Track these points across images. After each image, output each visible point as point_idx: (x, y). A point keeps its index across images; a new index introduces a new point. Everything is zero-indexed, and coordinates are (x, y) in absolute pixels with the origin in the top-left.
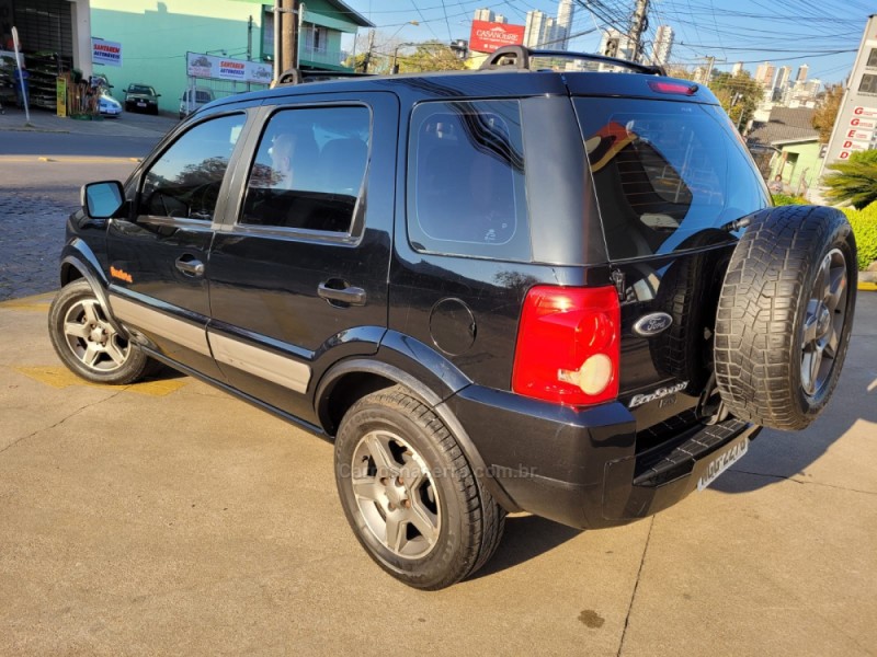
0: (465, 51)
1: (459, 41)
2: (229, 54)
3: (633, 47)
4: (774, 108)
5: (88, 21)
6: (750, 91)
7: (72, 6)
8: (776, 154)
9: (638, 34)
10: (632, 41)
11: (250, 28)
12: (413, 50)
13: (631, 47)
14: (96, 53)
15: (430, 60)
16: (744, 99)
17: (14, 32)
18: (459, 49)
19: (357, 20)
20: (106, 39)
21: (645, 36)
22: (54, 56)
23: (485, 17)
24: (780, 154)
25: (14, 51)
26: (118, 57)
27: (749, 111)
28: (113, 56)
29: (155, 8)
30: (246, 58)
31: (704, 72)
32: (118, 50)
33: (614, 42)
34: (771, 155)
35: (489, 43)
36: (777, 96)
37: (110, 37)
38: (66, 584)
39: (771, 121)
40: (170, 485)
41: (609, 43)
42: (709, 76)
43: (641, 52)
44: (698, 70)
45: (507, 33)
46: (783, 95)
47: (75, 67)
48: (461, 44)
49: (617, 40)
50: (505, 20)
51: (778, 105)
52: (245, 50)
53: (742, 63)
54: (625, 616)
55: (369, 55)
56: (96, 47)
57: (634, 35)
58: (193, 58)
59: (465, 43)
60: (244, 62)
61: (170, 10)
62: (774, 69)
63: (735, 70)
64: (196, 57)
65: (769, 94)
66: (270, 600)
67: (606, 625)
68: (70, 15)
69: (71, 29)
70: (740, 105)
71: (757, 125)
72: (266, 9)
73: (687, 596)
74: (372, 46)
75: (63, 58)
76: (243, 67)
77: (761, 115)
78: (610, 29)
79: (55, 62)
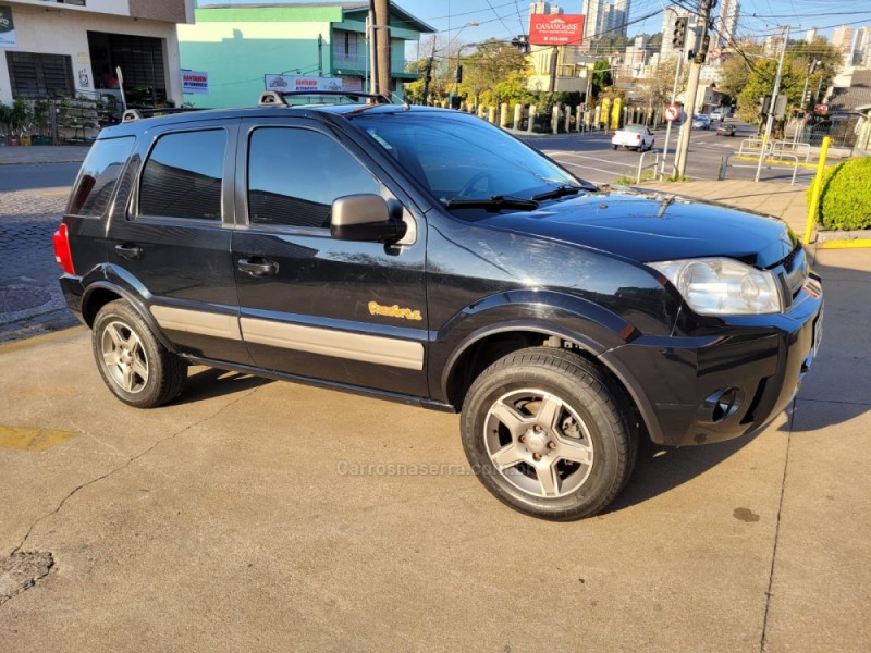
0: (526, 45)
1: (520, 36)
2: (302, 72)
3: (702, 24)
4: (855, 71)
5: (177, 54)
6: (829, 57)
7: (163, 42)
8: (861, 119)
9: (708, 11)
10: (701, 19)
11: (320, 46)
12: (473, 50)
13: (700, 24)
14: (186, 84)
15: (490, 58)
16: (823, 66)
17: (119, 71)
18: (521, 45)
19: (418, 27)
20: (193, 70)
21: (714, 12)
22: (150, 90)
23: (540, 10)
24: (866, 119)
25: (119, 89)
26: (205, 85)
27: (829, 77)
28: (199, 85)
29: (231, 36)
30: (317, 73)
31: (776, 42)
32: (205, 79)
33: (682, 21)
34: (855, 121)
35: (549, 35)
36: (857, 59)
37: (197, 68)
38: (308, 500)
39: (853, 86)
40: (361, 433)
41: (677, 24)
42: (783, 45)
43: (711, 28)
44: (769, 40)
45: (566, 24)
46: (864, 57)
47: (168, 98)
48: (522, 40)
49: (686, 19)
50: (561, 11)
51: (859, 68)
52: (317, 67)
53: (816, 29)
54: (777, 513)
55: (432, 59)
56: (186, 78)
57: (703, 12)
58: (270, 79)
59: (526, 38)
60: (317, 79)
61: (245, 36)
62: (852, 31)
63: (809, 37)
64: (273, 79)
65: (849, 57)
66: (471, 507)
67: (762, 519)
68: (161, 51)
69: (162, 64)
70: (819, 73)
71: (838, 91)
72: (334, 26)
73: (830, 498)
74: (434, 51)
75: (158, 91)
76: (315, 83)
77: (842, 80)
78: (677, 8)
79: (151, 95)
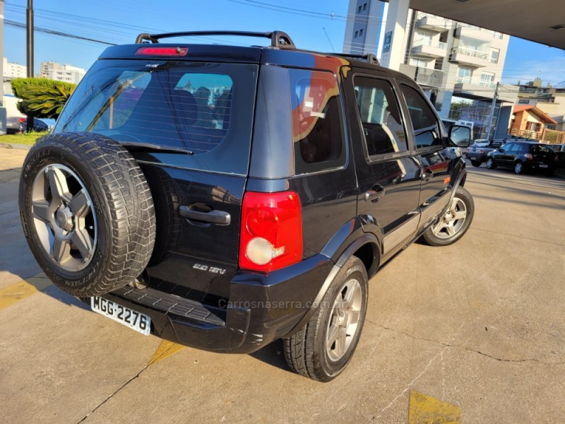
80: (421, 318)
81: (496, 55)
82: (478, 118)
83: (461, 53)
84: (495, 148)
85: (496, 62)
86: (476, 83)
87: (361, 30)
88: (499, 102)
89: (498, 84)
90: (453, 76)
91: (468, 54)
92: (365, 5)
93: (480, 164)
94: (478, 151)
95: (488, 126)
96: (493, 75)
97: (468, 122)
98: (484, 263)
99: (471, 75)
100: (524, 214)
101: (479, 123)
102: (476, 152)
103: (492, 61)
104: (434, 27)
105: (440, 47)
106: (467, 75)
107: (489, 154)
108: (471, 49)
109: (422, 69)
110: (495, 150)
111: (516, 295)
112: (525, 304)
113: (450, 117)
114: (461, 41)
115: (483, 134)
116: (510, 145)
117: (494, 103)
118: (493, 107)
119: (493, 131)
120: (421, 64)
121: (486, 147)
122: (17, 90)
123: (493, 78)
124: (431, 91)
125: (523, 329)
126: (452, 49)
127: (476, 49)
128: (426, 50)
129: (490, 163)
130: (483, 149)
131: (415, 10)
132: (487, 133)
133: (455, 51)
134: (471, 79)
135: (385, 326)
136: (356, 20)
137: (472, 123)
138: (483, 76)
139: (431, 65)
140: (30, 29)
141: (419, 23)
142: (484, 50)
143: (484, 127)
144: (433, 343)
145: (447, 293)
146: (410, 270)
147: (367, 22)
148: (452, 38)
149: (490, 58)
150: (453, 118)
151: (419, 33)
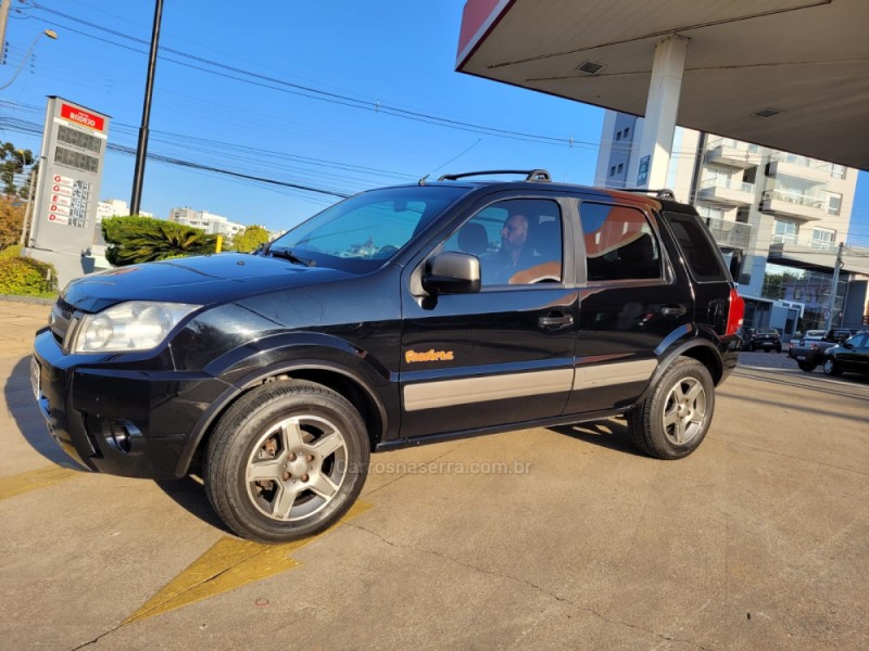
80: (630, 588)
81: (837, 204)
82: (814, 298)
83: (779, 198)
84: (836, 342)
85: (837, 213)
86: (805, 244)
87: (621, 166)
88: (844, 273)
89: (841, 245)
90: (766, 233)
91: (791, 201)
92: (627, 130)
93: (814, 368)
94: (809, 346)
95: (829, 310)
96: (833, 232)
97: (795, 303)
98: (772, 506)
99: (797, 233)
100: (862, 434)
101: (814, 305)
102: (806, 347)
103: (830, 212)
104: (734, 161)
105: (743, 190)
106: (789, 230)
107: (827, 351)
108: (795, 194)
109: (717, 220)
110: (837, 346)
111: (820, 563)
112: (834, 580)
113: (763, 295)
114: (777, 182)
115: (822, 322)
116: (862, 338)
117: (836, 275)
118: (836, 280)
119: (838, 319)
120: (714, 215)
121: (823, 340)
122: (108, 232)
123: (833, 237)
124: (731, 254)
125: (820, 622)
126: (764, 193)
127: (803, 193)
128: (722, 193)
129: (829, 366)
130: (817, 343)
131: (703, 133)
132: (827, 321)
133: (768, 196)
134: (797, 238)
135: (558, 595)
136: (612, 149)
137: (803, 306)
138: (816, 233)
139: (731, 216)
140: (141, 155)
141: (710, 154)
142: (815, 195)
143: (822, 311)
144: (642, 632)
145: (690, 549)
146: (632, 508)
147: (630, 151)
148: (764, 177)
149: (826, 206)
150: (770, 296)
151: (710, 169)
